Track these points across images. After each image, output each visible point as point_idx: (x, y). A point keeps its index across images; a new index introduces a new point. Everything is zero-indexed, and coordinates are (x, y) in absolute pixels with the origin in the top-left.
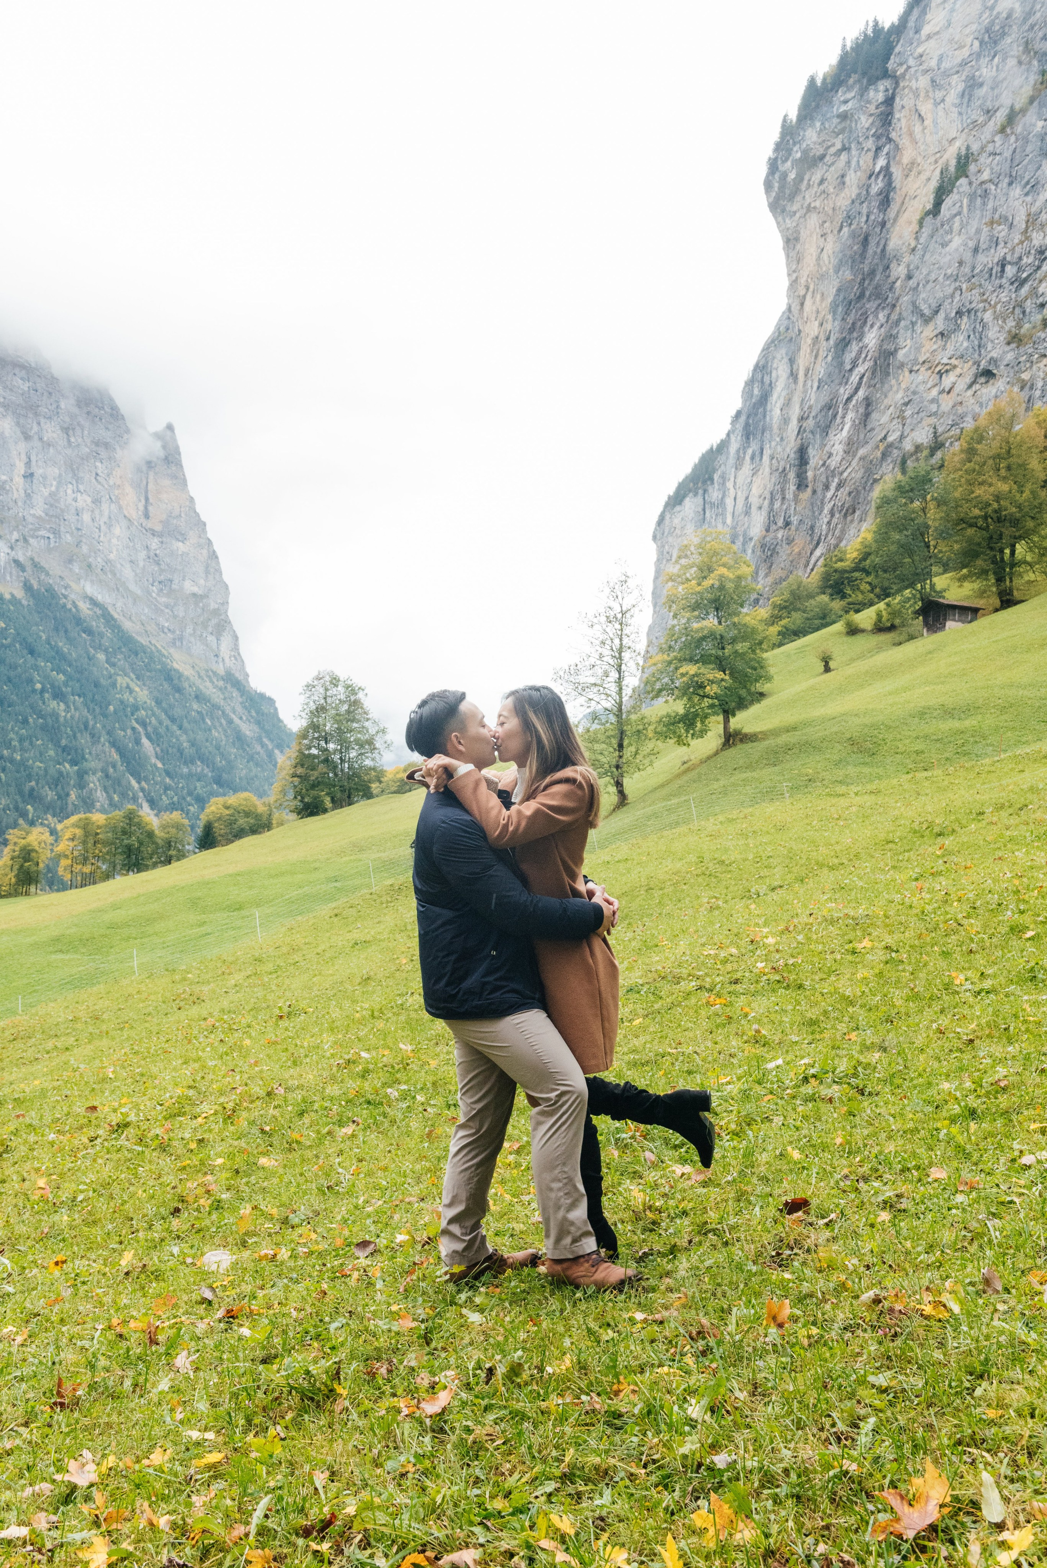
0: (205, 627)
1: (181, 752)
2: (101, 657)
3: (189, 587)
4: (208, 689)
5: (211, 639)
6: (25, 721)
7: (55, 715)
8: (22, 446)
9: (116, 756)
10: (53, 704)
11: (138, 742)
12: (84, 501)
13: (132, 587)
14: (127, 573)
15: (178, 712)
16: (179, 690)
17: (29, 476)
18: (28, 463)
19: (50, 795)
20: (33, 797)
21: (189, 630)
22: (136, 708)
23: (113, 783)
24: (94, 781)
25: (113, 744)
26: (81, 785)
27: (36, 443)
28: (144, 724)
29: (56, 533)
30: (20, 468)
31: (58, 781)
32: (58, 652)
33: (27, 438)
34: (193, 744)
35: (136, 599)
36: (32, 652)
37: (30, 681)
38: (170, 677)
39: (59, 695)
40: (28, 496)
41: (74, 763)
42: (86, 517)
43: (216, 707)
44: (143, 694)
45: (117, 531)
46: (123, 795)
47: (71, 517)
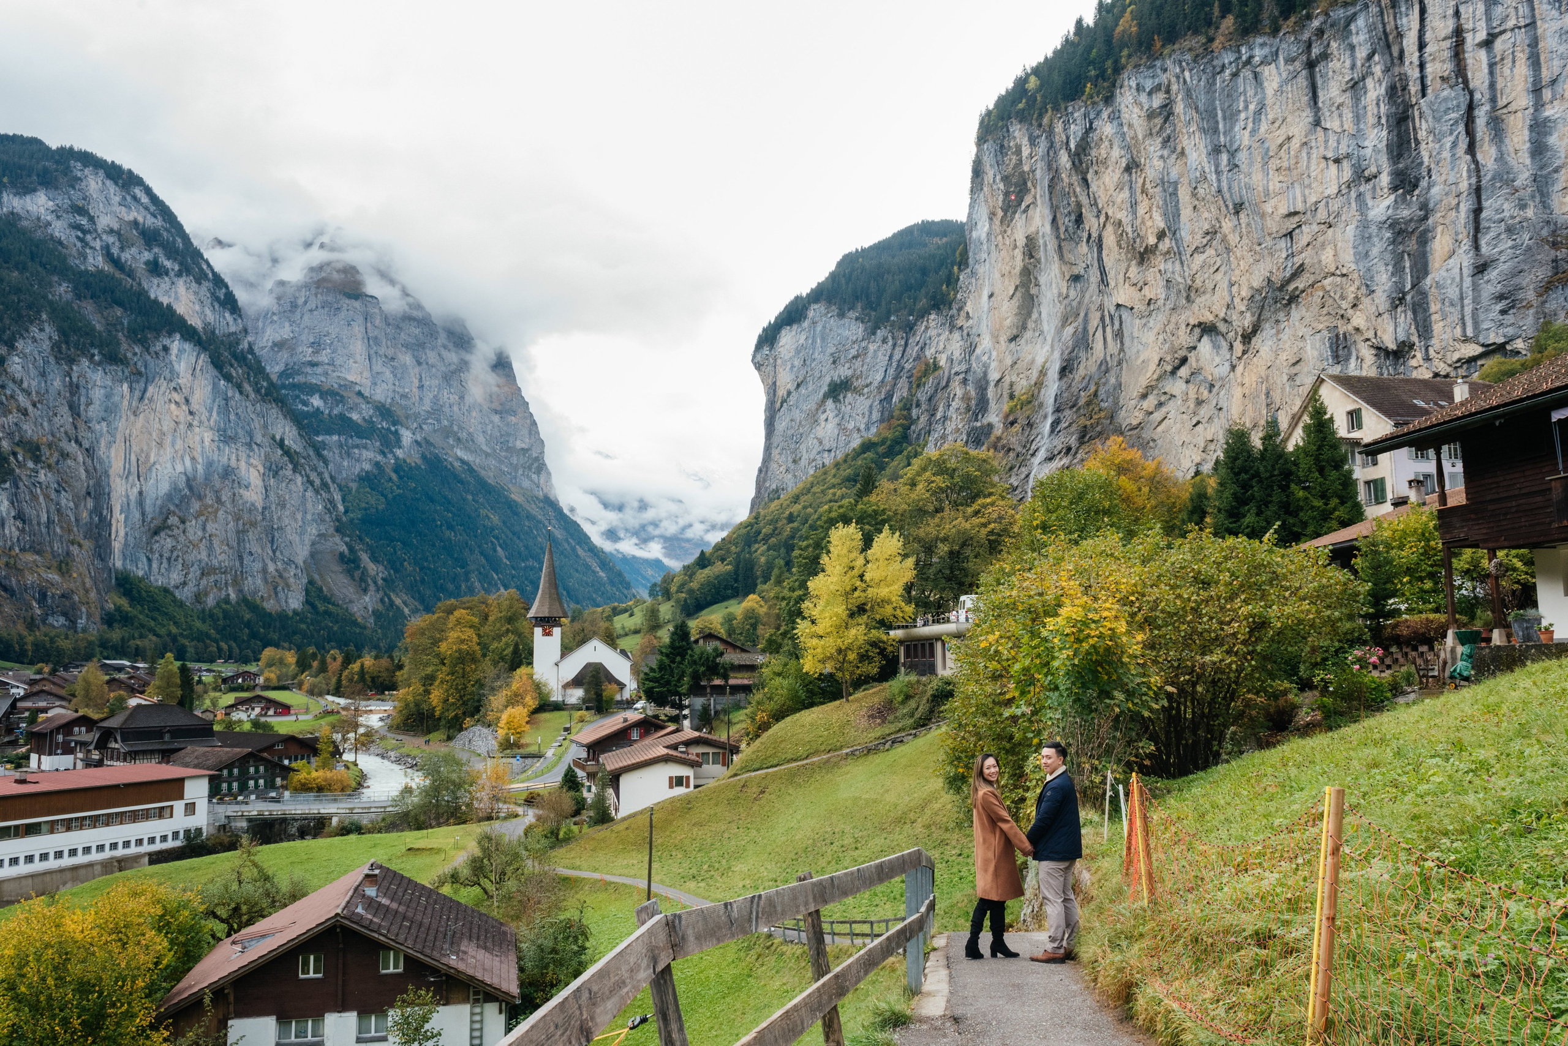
0: (530, 468)
1: (520, 553)
2: (470, 497)
3: (519, 444)
4: (534, 510)
5: (534, 477)
6: (434, 545)
7: (450, 540)
8: (417, 370)
9: (484, 561)
10: (448, 533)
11: (495, 551)
12: (454, 398)
13: (484, 448)
14: (481, 439)
15: (517, 528)
16: (516, 514)
17: (421, 387)
18: (420, 380)
19: (451, 587)
20: (442, 589)
21: (520, 472)
22: (492, 529)
23: (484, 578)
24: (474, 578)
25: (482, 553)
26: (467, 580)
27: (424, 366)
28: (497, 538)
29: (439, 421)
30: (416, 383)
31: (454, 579)
32: (445, 498)
33: (419, 363)
34: (526, 547)
35: (487, 455)
36: (432, 500)
37: (434, 520)
38: (512, 507)
39: (450, 527)
40: (421, 399)
41: (462, 567)
42: (455, 408)
43: (540, 522)
44: (495, 519)
45: (474, 414)
46: (490, 583)
47: (446, 409)
